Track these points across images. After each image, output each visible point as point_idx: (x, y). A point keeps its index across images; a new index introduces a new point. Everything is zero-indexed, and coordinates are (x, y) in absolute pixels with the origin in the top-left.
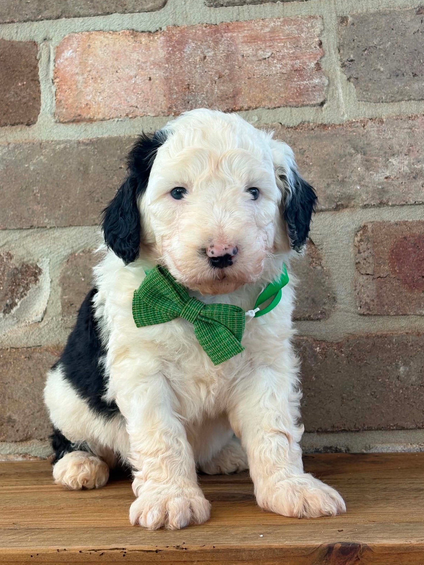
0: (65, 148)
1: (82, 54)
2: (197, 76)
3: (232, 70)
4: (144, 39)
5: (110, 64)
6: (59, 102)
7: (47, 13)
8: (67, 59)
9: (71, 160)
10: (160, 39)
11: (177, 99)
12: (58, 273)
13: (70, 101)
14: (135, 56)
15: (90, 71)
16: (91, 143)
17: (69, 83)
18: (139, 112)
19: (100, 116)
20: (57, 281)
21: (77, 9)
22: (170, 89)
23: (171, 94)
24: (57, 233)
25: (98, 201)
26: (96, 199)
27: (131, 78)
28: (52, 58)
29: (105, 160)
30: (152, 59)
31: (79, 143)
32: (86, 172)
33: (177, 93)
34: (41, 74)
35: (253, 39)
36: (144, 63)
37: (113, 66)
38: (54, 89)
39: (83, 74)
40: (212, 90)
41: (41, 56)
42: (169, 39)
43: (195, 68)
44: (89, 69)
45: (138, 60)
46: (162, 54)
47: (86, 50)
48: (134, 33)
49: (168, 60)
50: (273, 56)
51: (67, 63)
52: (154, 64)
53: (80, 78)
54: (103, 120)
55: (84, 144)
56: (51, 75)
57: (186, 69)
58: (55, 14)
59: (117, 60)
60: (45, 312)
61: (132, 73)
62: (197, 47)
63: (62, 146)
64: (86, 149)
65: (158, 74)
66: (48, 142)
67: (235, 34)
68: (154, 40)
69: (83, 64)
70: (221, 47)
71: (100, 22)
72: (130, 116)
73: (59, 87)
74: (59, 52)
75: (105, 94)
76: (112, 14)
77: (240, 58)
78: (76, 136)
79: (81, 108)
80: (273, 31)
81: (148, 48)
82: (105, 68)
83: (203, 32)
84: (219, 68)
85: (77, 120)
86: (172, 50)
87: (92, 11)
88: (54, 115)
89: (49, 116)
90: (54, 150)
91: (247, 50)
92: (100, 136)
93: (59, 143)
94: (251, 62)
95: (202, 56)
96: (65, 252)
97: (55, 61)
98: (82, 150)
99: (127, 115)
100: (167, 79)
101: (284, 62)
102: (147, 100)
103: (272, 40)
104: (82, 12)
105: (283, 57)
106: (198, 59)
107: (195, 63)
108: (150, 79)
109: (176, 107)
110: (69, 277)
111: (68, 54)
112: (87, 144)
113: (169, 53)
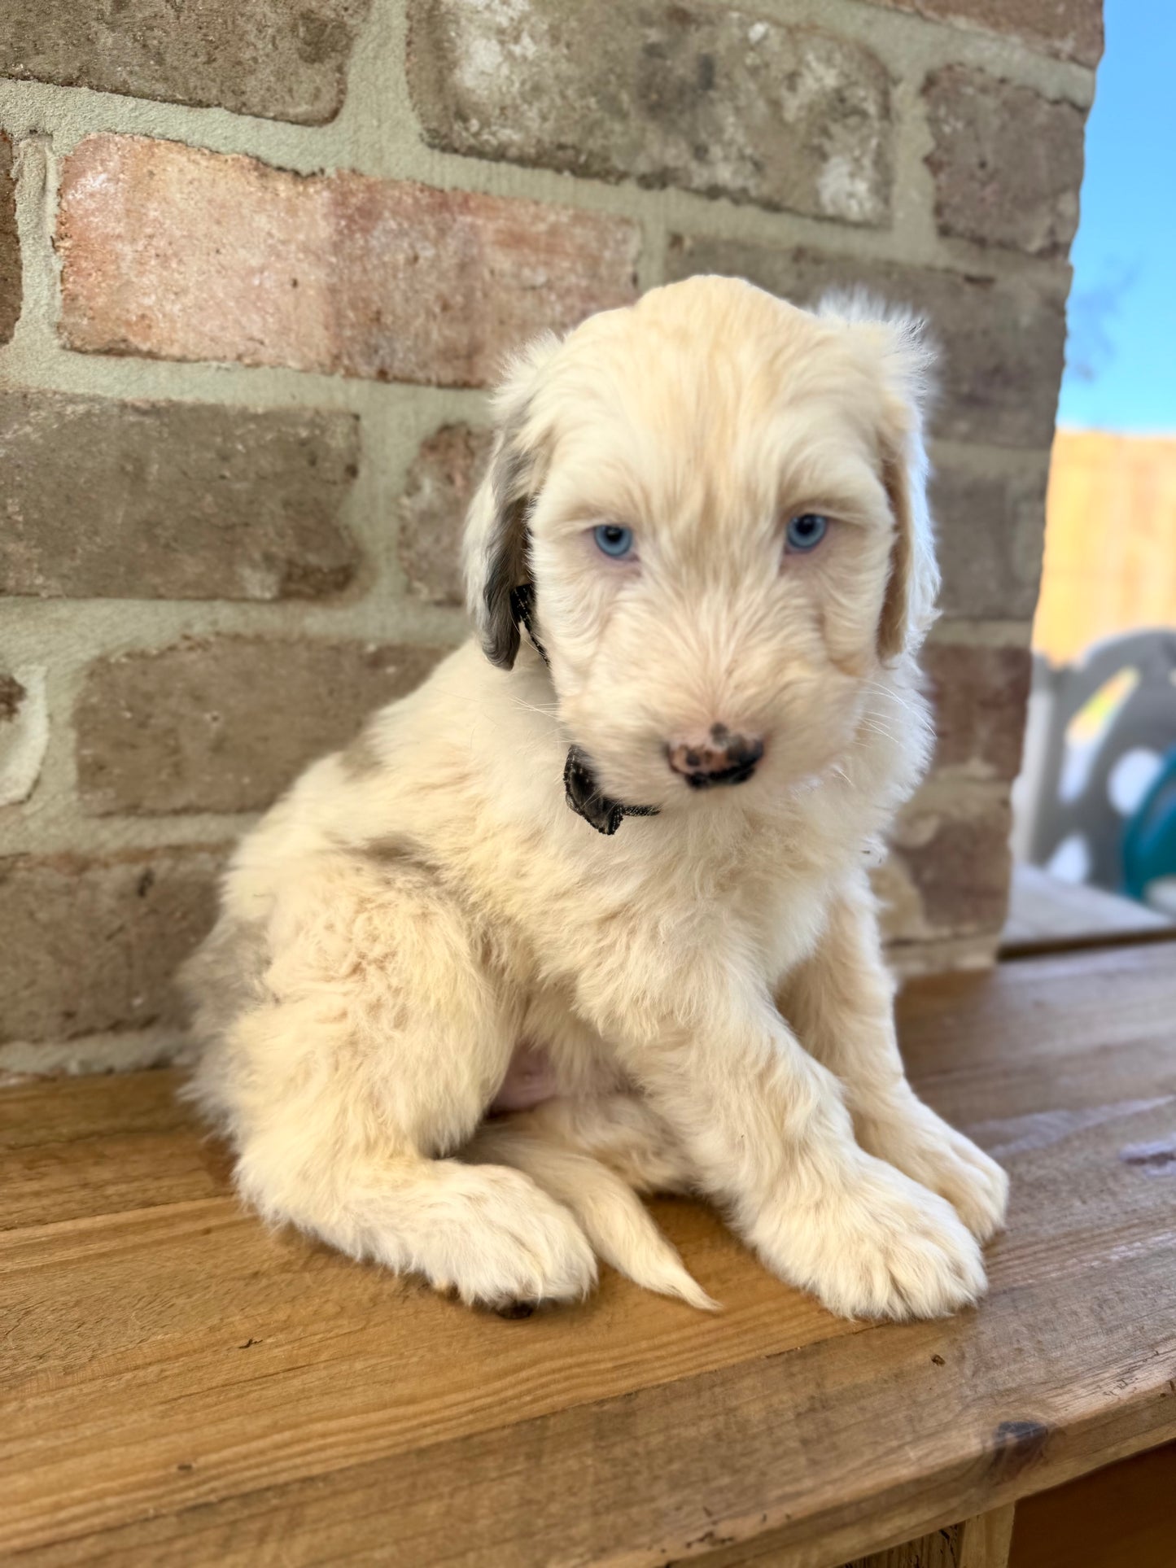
0: (88, 414)
1: (134, 188)
2: (398, 297)
3: (469, 296)
4: (283, 187)
5: (201, 229)
6: (71, 299)
7: (38, 64)
8: (92, 195)
9: (104, 445)
10: (319, 197)
11: (353, 339)
12: (66, 701)
13: (101, 301)
14: (261, 221)
15: (151, 237)
16: (154, 410)
17: (99, 256)
18: (267, 354)
19: (176, 351)
20: (64, 717)
21: (121, 73)
22: (339, 315)
23: (340, 326)
24: (64, 610)
25: (167, 546)
26: (162, 541)
27: (251, 272)
28: (53, 183)
29: (187, 453)
30: (301, 237)
31: (124, 406)
32: (139, 477)
33: (353, 326)
34: (23, 221)
35: (514, 240)
36: (284, 243)
37: (208, 235)
38: (58, 267)
39: (134, 241)
40: (427, 334)
41: (20, 171)
42: (341, 200)
43: (395, 277)
44: (149, 231)
45: (270, 235)
46: (324, 230)
47: (142, 183)
48: (262, 166)
49: (337, 248)
50: (549, 285)
51: (91, 205)
52: (305, 249)
53: (127, 250)
54: (182, 360)
55: (137, 410)
56: (51, 227)
57: (377, 276)
58: (62, 71)
59: (218, 222)
60: (37, 783)
61: (255, 262)
62: (402, 233)
63: (81, 408)
64: (140, 424)
65: (314, 276)
66: (42, 393)
67: (480, 222)
68: (305, 194)
69: (134, 214)
70: (452, 244)
71: (179, 120)
72: (247, 361)
73: (71, 262)
74: (71, 174)
75: (188, 300)
76: (208, 106)
77: (487, 275)
78: (118, 387)
79: (128, 324)
80: (554, 231)
81: (292, 210)
82: (190, 237)
83: (416, 201)
84: (444, 287)
85: (116, 350)
86: (348, 227)
87: (160, 88)
88: (59, 327)
89: (46, 329)
90: (60, 415)
91: (502, 261)
92: (175, 398)
93: (72, 399)
94: (508, 289)
95: (411, 253)
96: (87, 653)
97: (60, 193)
98: (132, 425)
99: (239, 358)
100: (333, 290)
101: (569, 301)
102: (284, 331)
103: (551, 250)
104: (134, 84)
105: (568, 291)
106: (401, 258)
107: (395, 269)
108: (295, 284)
109: (350, 357)
110: (94, 710)
111: (94, 181)
112: (145, 413)
113: (340, 233)
